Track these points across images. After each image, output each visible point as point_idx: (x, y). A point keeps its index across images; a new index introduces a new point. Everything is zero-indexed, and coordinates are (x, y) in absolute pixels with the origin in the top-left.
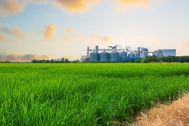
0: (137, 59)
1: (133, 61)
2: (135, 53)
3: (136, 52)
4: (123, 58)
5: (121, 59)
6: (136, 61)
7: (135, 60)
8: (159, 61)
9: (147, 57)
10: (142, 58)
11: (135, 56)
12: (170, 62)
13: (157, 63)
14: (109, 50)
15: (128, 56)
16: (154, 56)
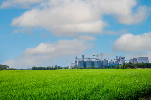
0: (116, 65)
1: (113, 67)
2: (114, 61)
3: (115, 59)
4: (105, 64)
5: (102, 66)
6: (115, 68)
7: (114, 66)
8: (135, 67)
9: (124, 64)
10: (120, 65)
11: (115, 63)
12: (144, 68)
13: (133, 69)
14: (93, 58)
15: (108, 63)
16: (130, 63)
